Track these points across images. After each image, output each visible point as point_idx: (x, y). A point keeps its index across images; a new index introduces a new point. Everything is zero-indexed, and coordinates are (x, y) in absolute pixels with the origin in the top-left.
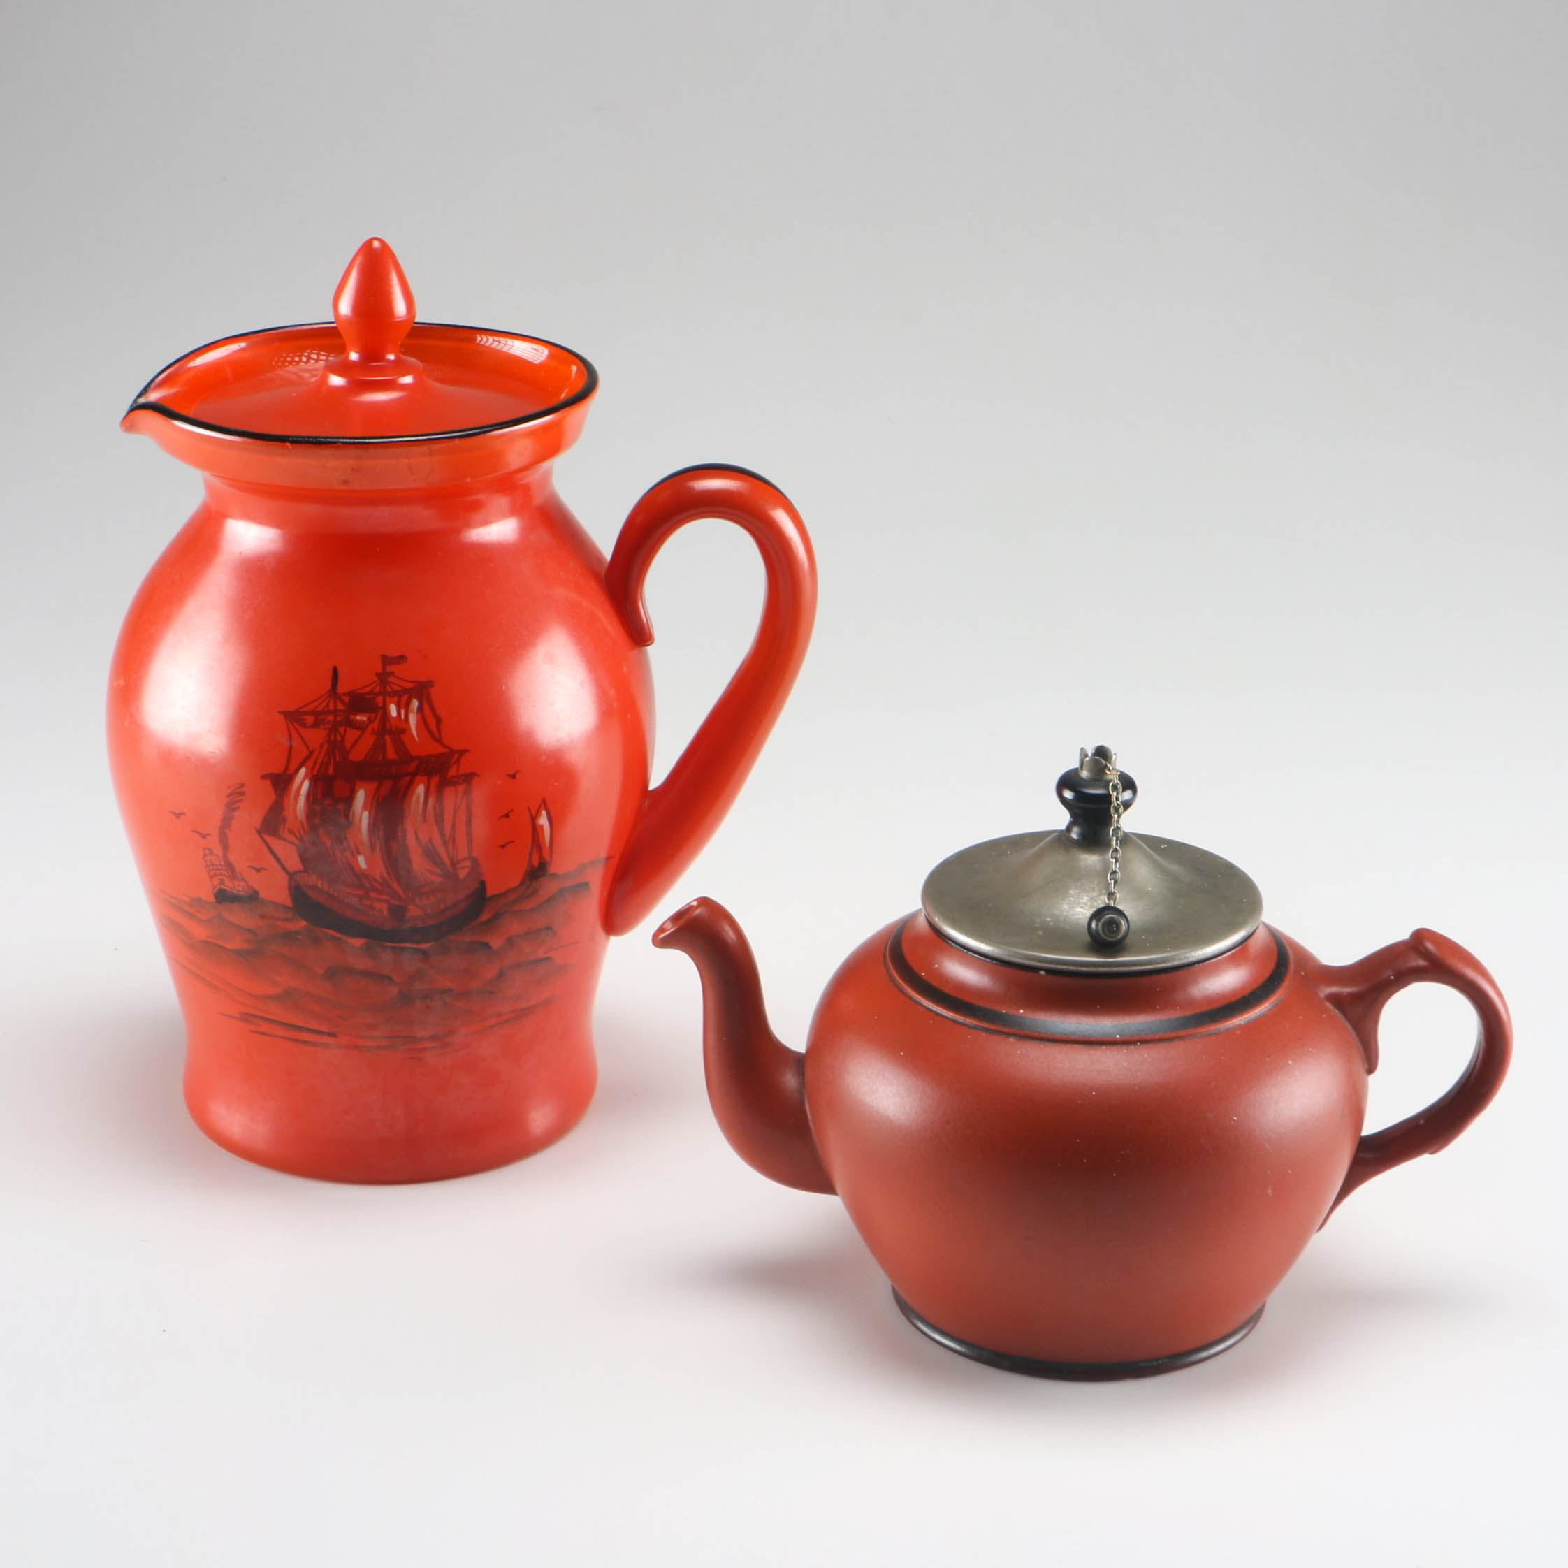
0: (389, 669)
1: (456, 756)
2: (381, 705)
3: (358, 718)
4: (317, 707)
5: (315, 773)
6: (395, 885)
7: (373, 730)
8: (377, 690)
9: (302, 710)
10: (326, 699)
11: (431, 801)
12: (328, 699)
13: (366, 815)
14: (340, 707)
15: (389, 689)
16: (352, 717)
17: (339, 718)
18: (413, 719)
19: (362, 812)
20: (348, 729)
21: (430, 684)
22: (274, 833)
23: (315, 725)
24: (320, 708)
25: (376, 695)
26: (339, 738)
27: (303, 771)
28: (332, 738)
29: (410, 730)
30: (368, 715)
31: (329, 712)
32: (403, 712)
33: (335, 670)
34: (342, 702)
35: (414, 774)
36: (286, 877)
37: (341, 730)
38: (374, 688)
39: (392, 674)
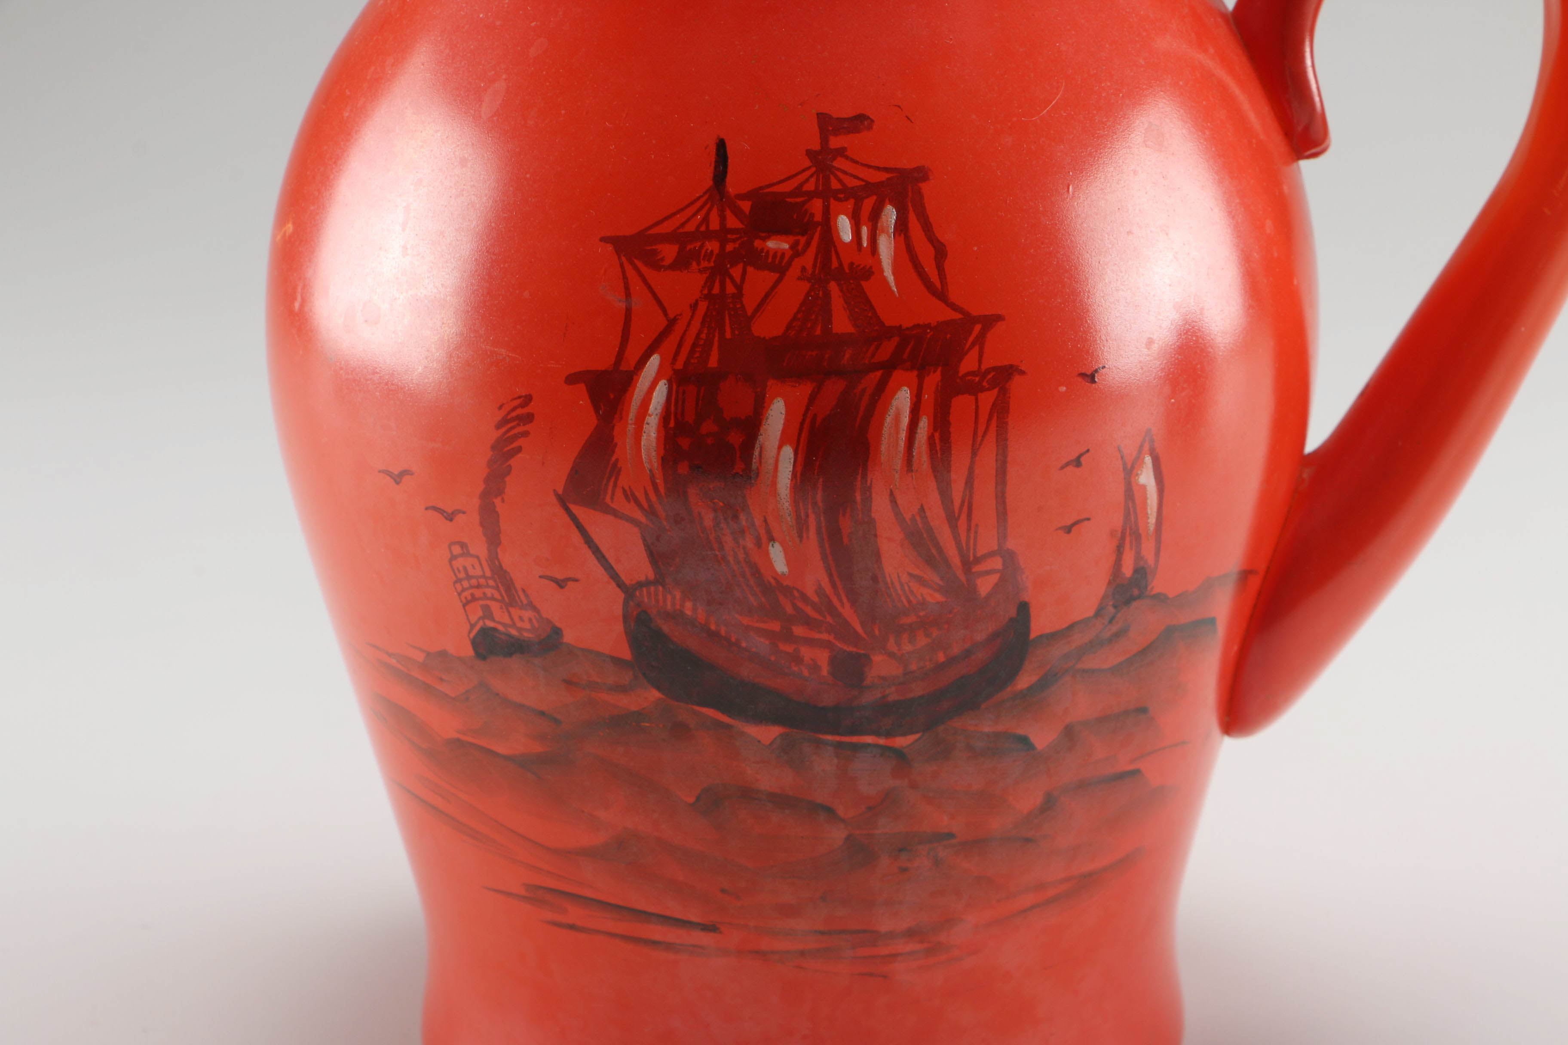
0: (835, 142)
1: (978, 328)
2: (818, 218)
3: (771, 244)
4: (683, 224)
5: (679, 365)
6: (847, 611)
7: (804, 269)
8: (810, 186)
9: (651, 232)
10: (702, 207)
11: (924, 424)
12: (706, 208)
13: (788, 452)
14: (732, 222)
15: (835, 185)
16: (757, 243)
17: (730, 247)
18: (886, 247)
19: (780, 448)
20: (750, 269)
21: (921, 174)
22: (595, 501)
23: (681, 263)
24: (690, 227)
25: (811, 195)
26: (730, 289)
27: (654, 361)
28: (716, 290)
29: (881, 271)
30: (792, 239)
31: (709, 235)
32: (865, 230)
33: (721, 145)
34: (738, 213)
35: (889, 367)
36: (622, 596)
37: (736, 272)
38: (807, 180)
39: (840, 152)
